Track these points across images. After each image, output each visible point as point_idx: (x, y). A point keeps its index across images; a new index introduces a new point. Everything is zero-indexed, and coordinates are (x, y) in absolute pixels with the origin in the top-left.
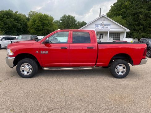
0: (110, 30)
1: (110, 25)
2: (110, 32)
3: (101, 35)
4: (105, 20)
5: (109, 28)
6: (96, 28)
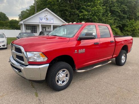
0: (53, 24)
1: (53, 19)
2: (53, 25)
3: (44, 28)
4: (48, 14)
5: (52, 22)
6: (40, 21)
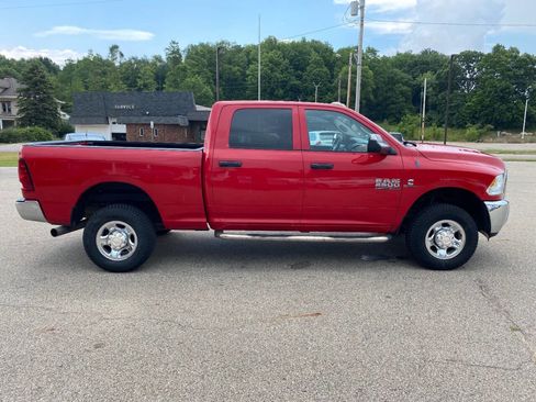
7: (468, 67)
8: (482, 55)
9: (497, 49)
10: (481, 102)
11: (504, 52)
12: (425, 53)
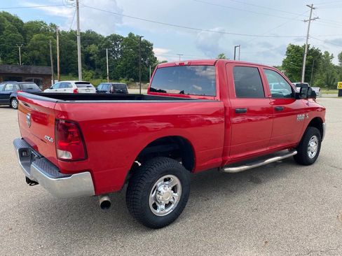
7: (116, 44)
8: (122, 37)
9: (131, 35)
10: (125, 65)
11: (134, 38)
12: (88, 32)
